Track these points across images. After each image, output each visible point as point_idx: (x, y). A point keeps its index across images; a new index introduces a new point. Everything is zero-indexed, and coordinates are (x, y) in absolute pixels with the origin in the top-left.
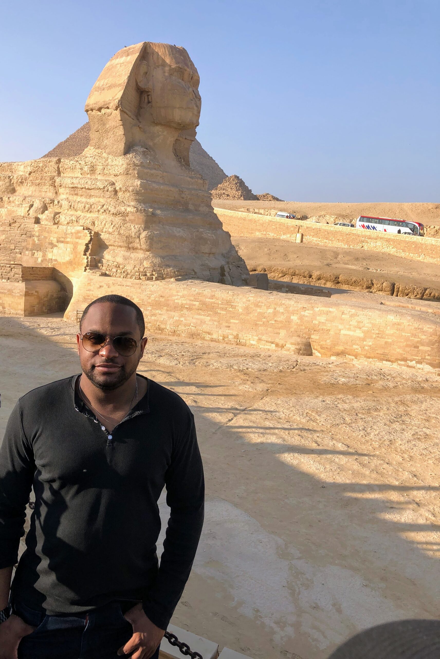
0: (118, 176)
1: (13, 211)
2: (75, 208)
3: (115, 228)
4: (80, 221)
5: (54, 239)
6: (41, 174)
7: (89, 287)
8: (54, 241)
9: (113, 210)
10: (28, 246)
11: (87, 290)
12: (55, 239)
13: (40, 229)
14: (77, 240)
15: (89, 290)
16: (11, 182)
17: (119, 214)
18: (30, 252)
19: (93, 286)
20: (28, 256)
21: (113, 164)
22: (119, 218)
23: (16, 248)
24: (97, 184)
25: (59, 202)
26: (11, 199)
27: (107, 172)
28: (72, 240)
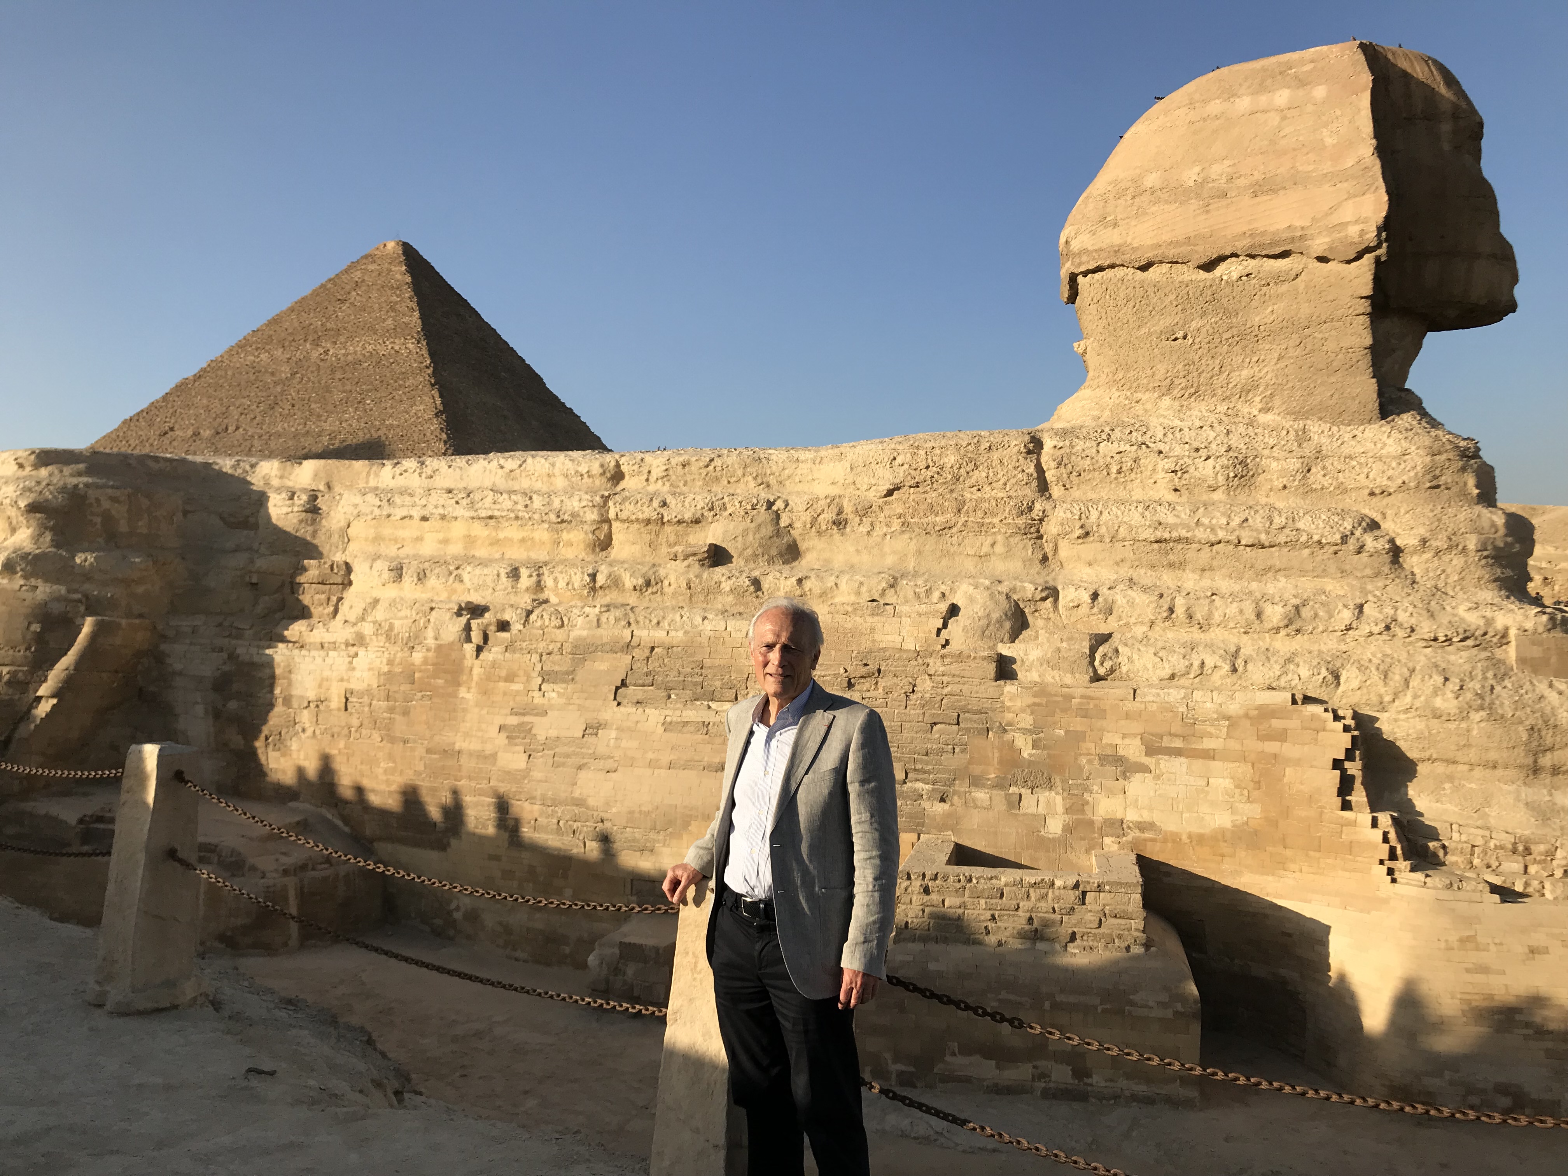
0: (1390, 494)
1: (854, 633)
2: (1199, 616)
3: (1469, 695)
4: (1250, 666)
5: (1127, 741)
6: (952, 491)
7: (1474, 957)
8: (1132, 750)
9: (1426, 628)
10: (977, 770)
11: (1468, 971)
12: (1138, 741)
13: (1037, 700)
14: (1272, 747)
15: (1484, 970)
16: (778, 523)
17: (1461, 641)
18: (995, 792)
19: (1493, 948)
20: (990, 808)
21: (1346, 450)
22: (1465, 654)
23: (910, 775)
24: (1300, 525)
25: (1095, 596)
26: (807, 585)
27: (1326, 482)
28: (1233, 745)
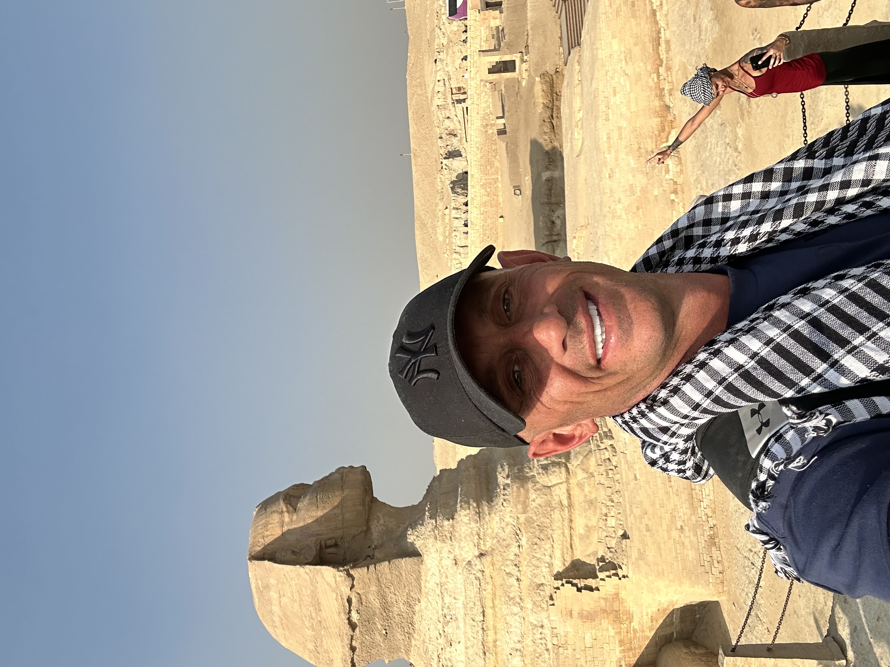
0: (455, 556)
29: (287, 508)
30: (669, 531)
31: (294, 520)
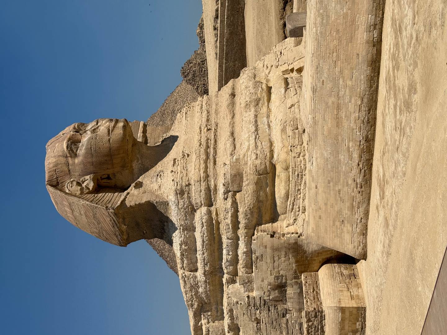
29: (69, 153)
30: (334, 222)
31: (76, 163)
